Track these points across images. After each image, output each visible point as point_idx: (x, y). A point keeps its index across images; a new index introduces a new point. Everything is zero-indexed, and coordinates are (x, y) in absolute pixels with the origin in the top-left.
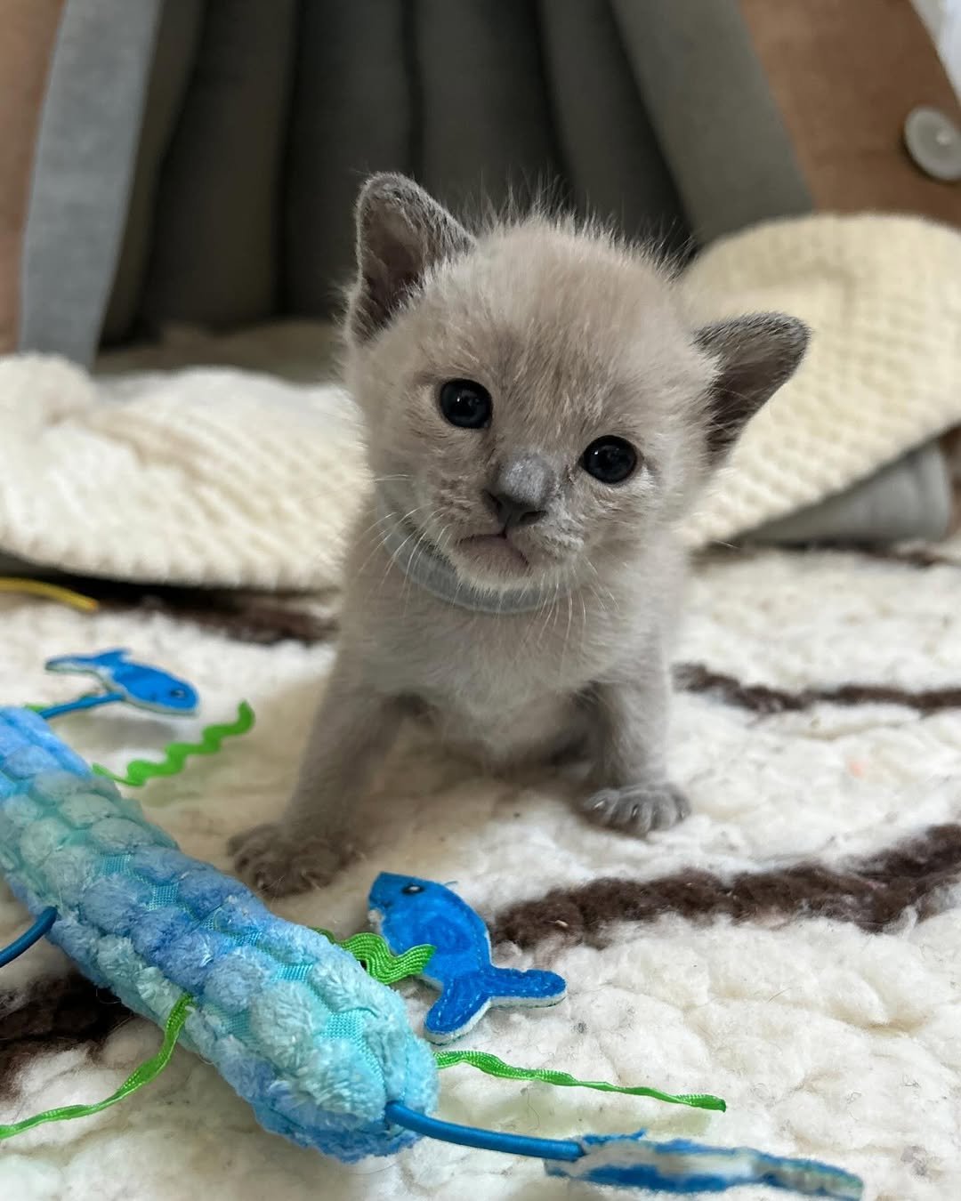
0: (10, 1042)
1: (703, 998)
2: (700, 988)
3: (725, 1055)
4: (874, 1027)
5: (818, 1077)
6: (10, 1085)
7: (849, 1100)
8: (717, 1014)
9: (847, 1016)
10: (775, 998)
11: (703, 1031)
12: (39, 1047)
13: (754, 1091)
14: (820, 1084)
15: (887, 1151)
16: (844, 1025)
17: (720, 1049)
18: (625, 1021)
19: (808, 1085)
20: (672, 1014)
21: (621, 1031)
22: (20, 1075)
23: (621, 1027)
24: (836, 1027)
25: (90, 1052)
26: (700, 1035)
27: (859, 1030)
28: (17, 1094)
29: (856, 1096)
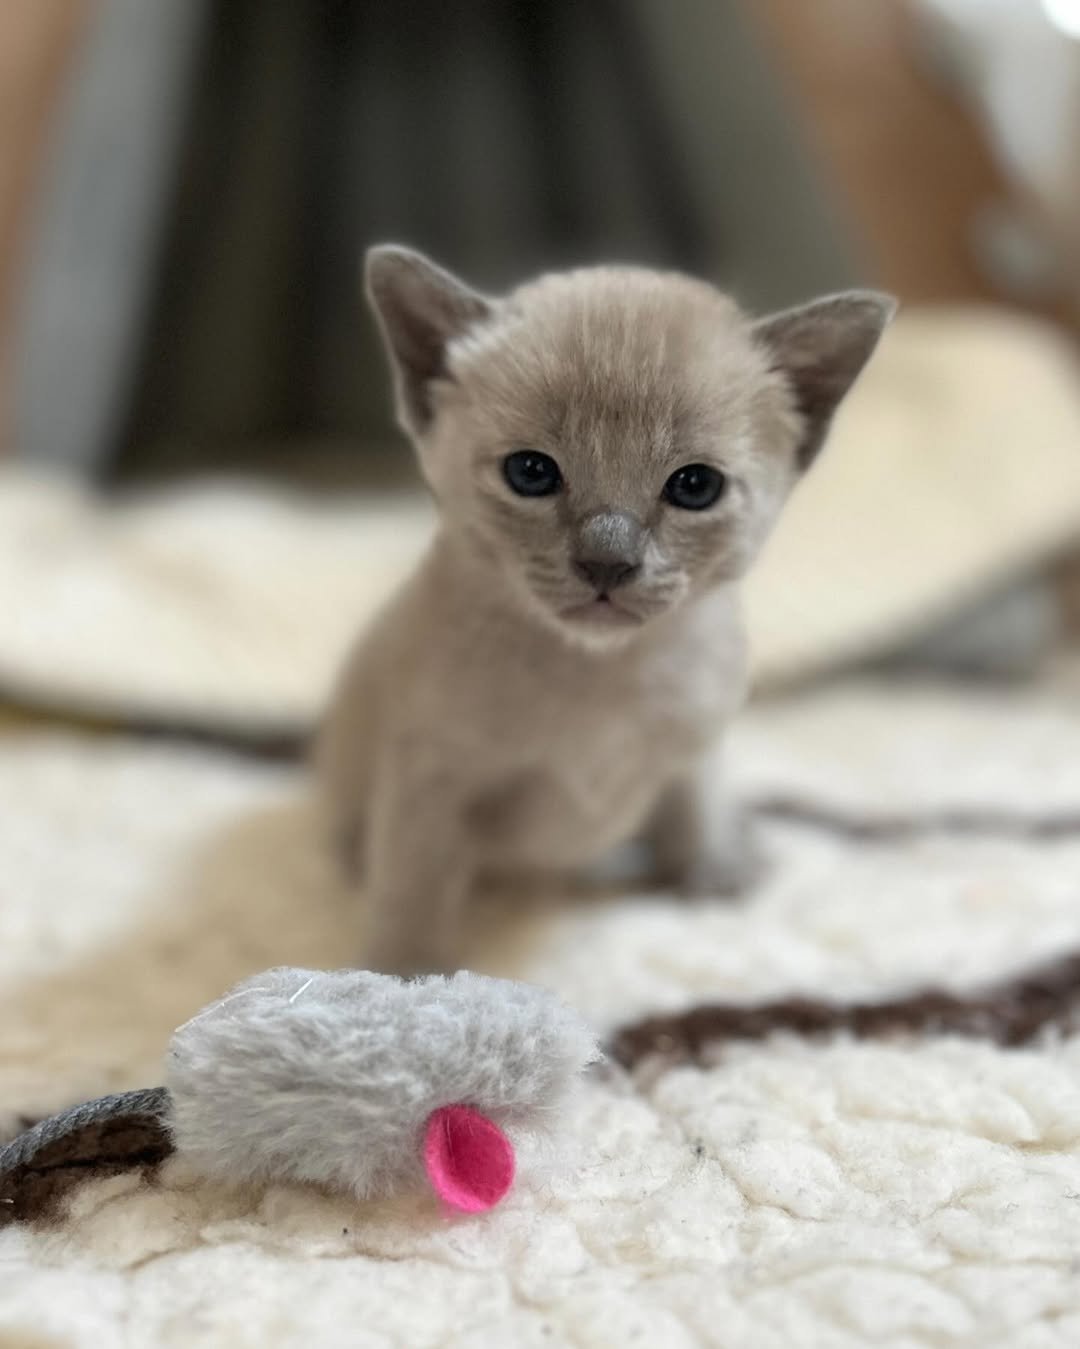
0: (52, 1169)
1: (828, 1115)
2: (825, 1105)
3: (858, 1177)
4: (1024, 1146)
5: (968, 1192)
6: (56, 1208)
7: (1006, 1212)
8: (847, 1133)
9: (993, 1134)
10: (910, 1118)
11: (833, 1150)
12: (85, 1172)
13: (894, 1207)
14: (970, 1199)
15: (1052, 1264)
16: (988, 1144)
17: (853, 1170)
18: (748, 1136)
19: (957, 1201)
20: (798, 1130)
21: (743, 1146)
22: (66, 1199)
23: (743, 1142)
24: (981, 1145)
25: (145, 1174)
26: (830, 1154)
27: (1007, 1148)
28: (65, 1218)
29: (1012, 1208)
